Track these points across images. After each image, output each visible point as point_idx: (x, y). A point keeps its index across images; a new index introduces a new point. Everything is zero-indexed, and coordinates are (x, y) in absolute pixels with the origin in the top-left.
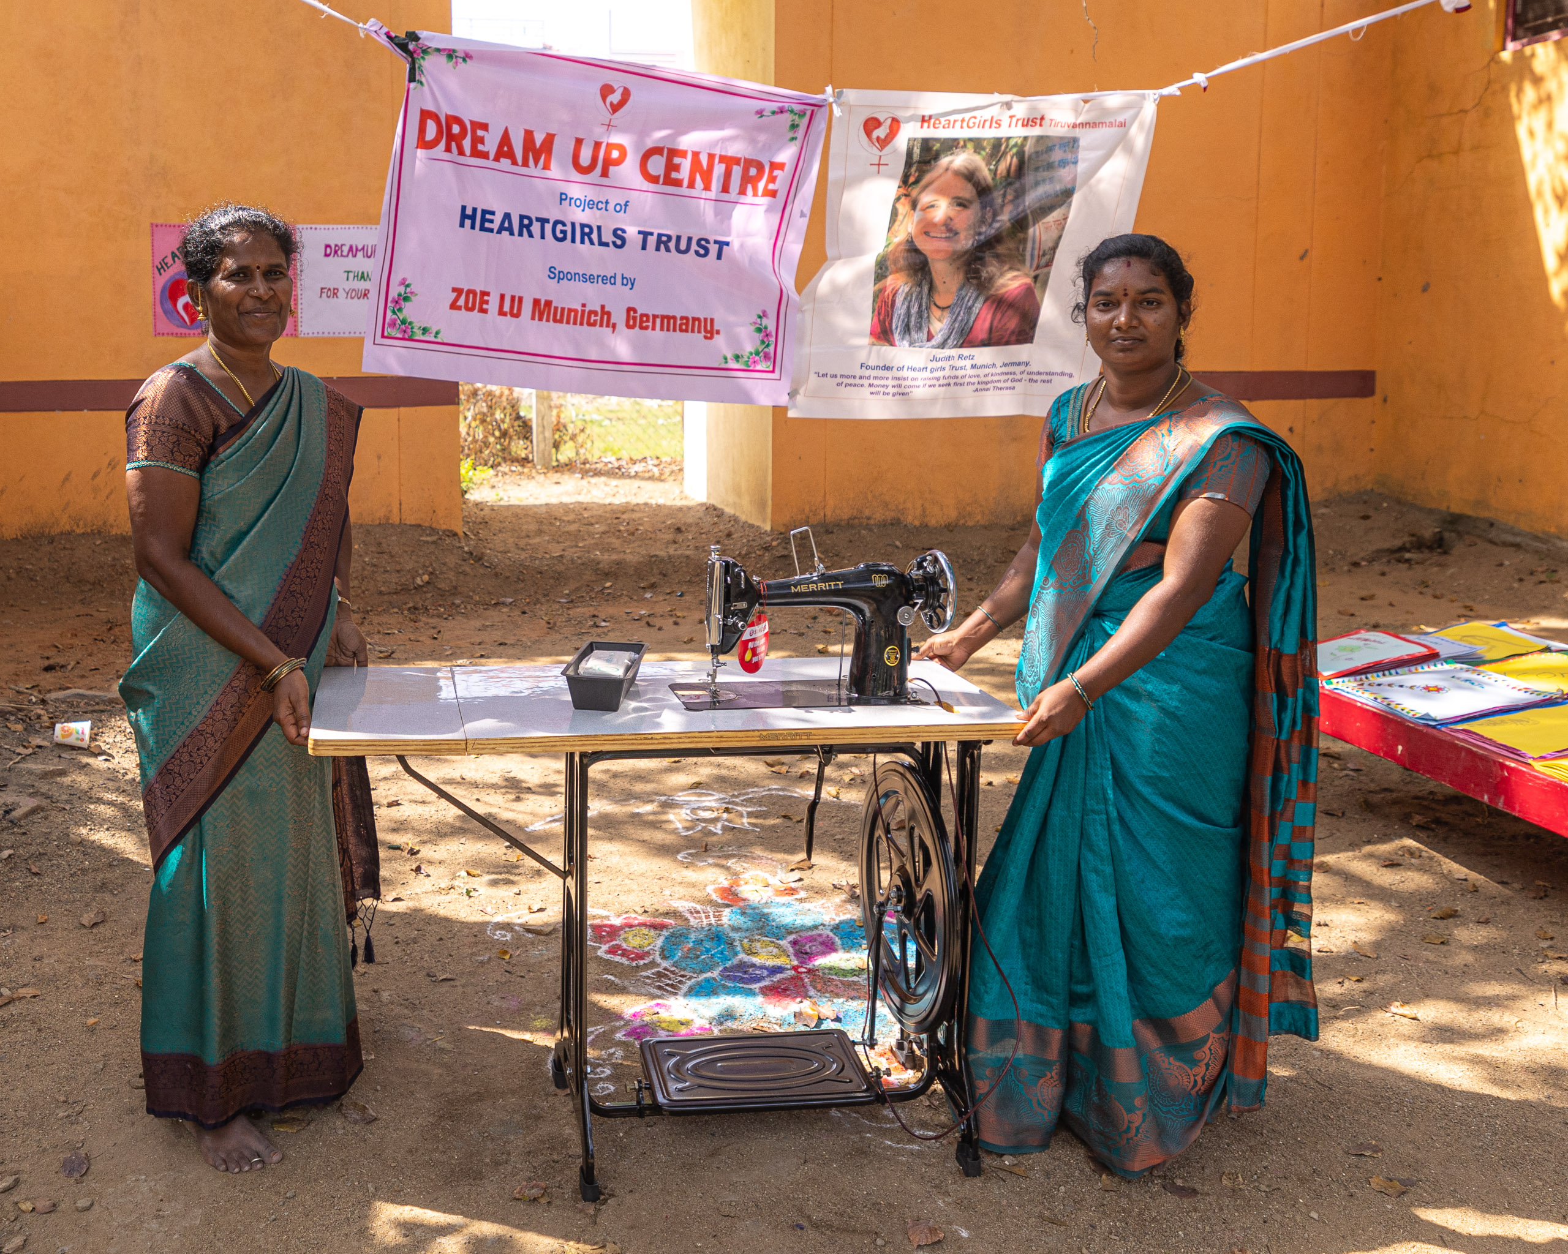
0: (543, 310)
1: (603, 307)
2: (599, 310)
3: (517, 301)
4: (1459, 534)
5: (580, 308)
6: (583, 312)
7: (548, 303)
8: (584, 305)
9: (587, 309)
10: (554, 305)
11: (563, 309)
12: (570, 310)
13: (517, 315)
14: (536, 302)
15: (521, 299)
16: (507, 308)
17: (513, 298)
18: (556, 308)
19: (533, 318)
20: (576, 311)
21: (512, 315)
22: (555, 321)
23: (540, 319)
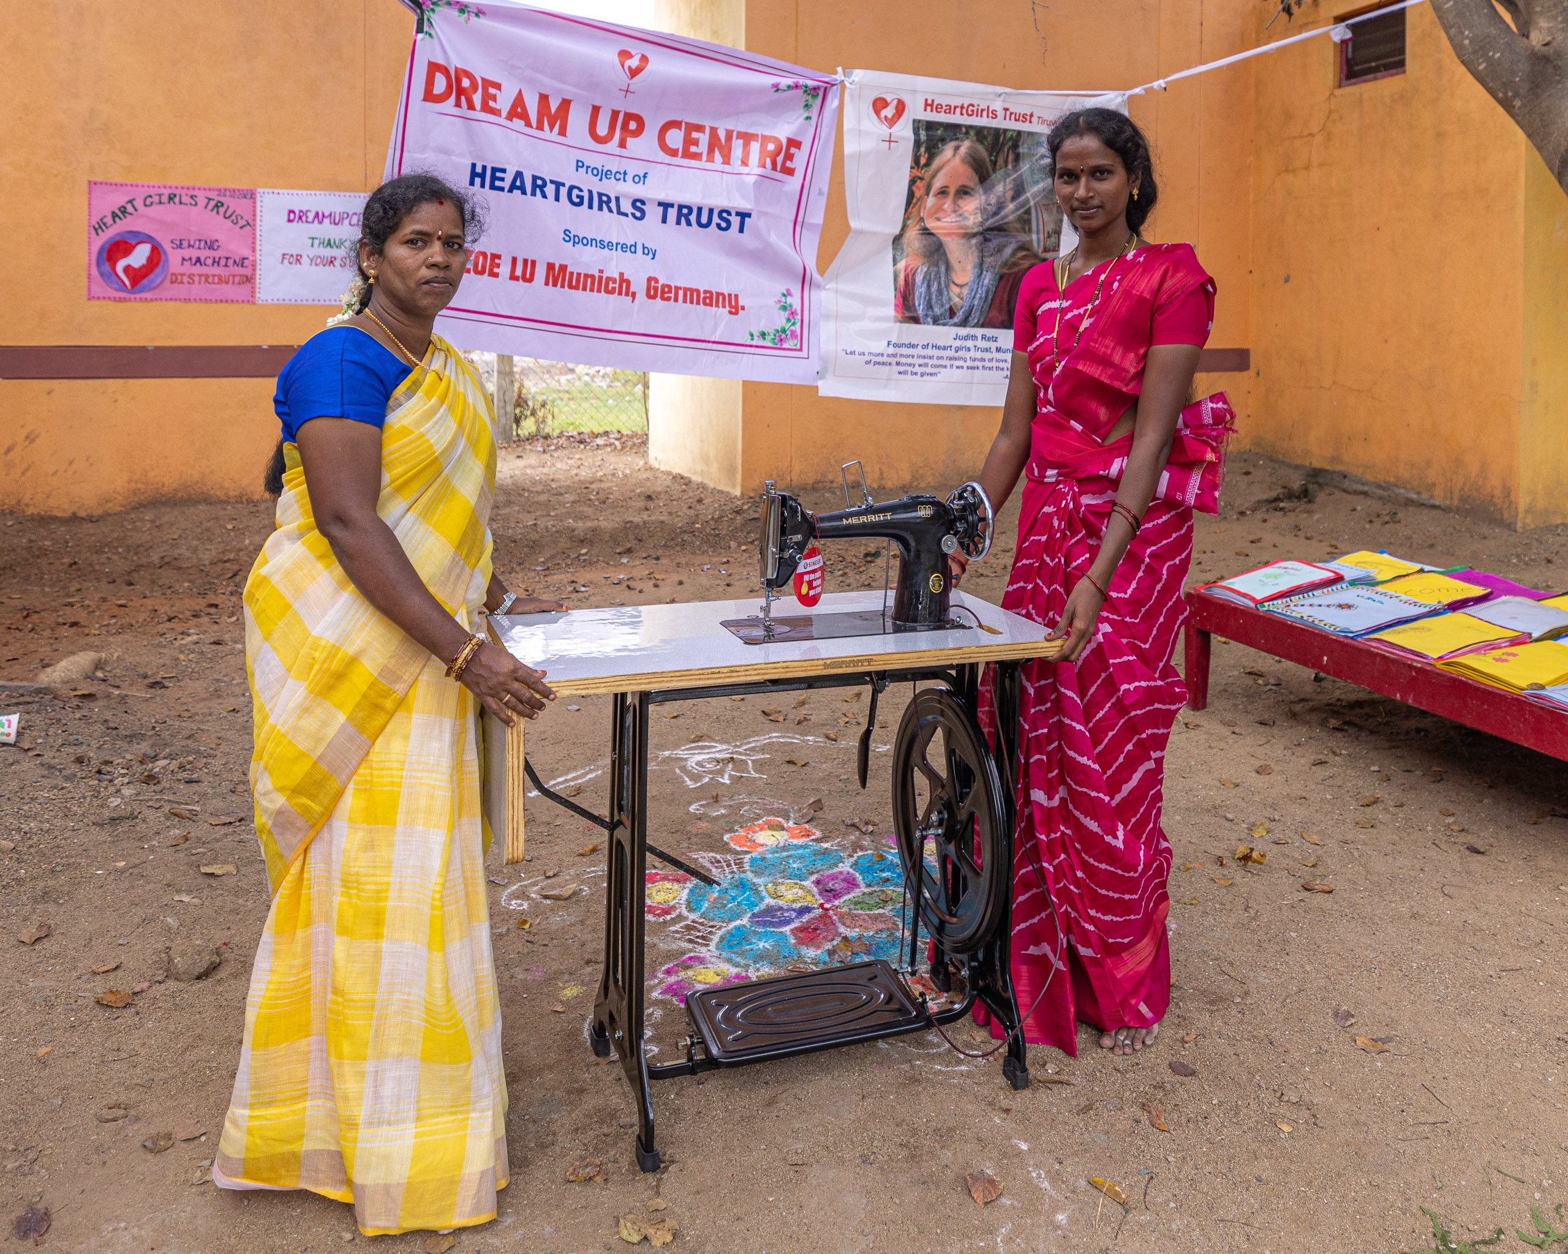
0: (557, 275)
1: (622, 274)
2: (617, 276)
3: (530, 265)
4: (1321, 485)
5: (597, 275)
6: (601, 278)
7: (563, 268)
8: (601, 271)
9: (605, 276)
10: (569, 269)
11: (579, 275)
12: (586, 276)
13: (531, 280)
14: (550, 267)
15: (534, 263)
16: (519, 272)
17: (525, 261)
18: (572, 274)
19: (547, 284)
20: (593, 277)
21: (525, 280)
22: (571, 287)
23: (555, 285)
